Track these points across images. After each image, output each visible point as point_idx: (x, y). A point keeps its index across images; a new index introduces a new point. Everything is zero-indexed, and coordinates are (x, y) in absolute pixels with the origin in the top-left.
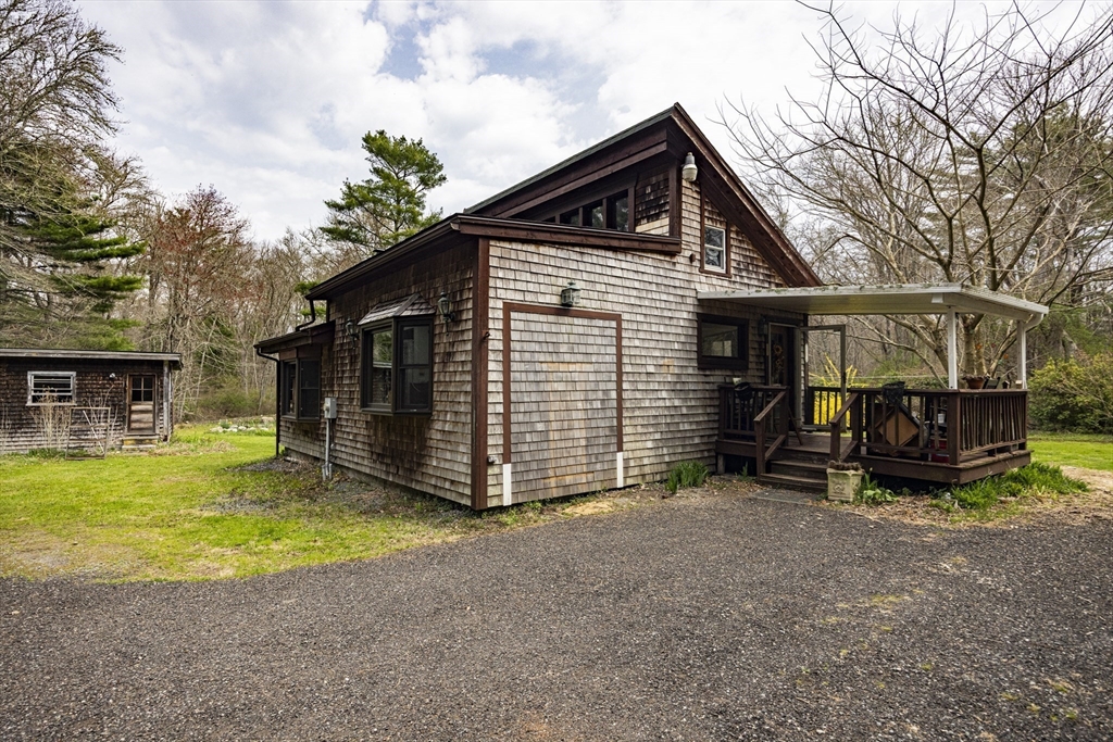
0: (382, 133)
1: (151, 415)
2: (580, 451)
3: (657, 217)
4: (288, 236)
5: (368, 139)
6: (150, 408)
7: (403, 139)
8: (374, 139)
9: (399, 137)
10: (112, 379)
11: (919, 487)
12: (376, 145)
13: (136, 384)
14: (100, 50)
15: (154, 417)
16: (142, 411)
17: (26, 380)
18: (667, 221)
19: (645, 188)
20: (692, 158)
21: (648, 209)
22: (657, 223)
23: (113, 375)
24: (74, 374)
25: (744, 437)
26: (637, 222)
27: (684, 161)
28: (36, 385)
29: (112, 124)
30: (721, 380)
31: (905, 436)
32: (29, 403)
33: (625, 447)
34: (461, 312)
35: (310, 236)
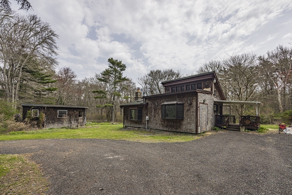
0: (112, 58)
1: (82, 120)
2: (205, 125)
3: (208, 88)
4: (85, 79)
5: (109, 60)
6: (82, 118)
7: (117, 60)
8: (111, 60)
9: (116, 60)
10: (75, 112)
11: (252, 130)
12: (111, 61)
13: (79, 113)
14: (54, 35)
15: (83, 120)
16: (80, 119)
17: (57, 112)
18: (210, 89)
19: (205, 83)
20: (215, 79)
21: (206, 86)
22: (208, 89)
23: (75, 111)
24: (67, 111)
25: (220, 123)
26: (204, 88)
27: (214, 79)
28: (59, 113)
29: (57, 53)
30: (216, 114)
31: (249, 123)
32: (58, 117)
33: (208, 124)
34: (192, 103)
35: (90, 79)
